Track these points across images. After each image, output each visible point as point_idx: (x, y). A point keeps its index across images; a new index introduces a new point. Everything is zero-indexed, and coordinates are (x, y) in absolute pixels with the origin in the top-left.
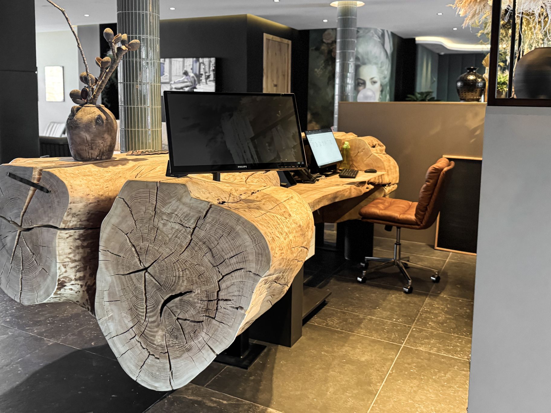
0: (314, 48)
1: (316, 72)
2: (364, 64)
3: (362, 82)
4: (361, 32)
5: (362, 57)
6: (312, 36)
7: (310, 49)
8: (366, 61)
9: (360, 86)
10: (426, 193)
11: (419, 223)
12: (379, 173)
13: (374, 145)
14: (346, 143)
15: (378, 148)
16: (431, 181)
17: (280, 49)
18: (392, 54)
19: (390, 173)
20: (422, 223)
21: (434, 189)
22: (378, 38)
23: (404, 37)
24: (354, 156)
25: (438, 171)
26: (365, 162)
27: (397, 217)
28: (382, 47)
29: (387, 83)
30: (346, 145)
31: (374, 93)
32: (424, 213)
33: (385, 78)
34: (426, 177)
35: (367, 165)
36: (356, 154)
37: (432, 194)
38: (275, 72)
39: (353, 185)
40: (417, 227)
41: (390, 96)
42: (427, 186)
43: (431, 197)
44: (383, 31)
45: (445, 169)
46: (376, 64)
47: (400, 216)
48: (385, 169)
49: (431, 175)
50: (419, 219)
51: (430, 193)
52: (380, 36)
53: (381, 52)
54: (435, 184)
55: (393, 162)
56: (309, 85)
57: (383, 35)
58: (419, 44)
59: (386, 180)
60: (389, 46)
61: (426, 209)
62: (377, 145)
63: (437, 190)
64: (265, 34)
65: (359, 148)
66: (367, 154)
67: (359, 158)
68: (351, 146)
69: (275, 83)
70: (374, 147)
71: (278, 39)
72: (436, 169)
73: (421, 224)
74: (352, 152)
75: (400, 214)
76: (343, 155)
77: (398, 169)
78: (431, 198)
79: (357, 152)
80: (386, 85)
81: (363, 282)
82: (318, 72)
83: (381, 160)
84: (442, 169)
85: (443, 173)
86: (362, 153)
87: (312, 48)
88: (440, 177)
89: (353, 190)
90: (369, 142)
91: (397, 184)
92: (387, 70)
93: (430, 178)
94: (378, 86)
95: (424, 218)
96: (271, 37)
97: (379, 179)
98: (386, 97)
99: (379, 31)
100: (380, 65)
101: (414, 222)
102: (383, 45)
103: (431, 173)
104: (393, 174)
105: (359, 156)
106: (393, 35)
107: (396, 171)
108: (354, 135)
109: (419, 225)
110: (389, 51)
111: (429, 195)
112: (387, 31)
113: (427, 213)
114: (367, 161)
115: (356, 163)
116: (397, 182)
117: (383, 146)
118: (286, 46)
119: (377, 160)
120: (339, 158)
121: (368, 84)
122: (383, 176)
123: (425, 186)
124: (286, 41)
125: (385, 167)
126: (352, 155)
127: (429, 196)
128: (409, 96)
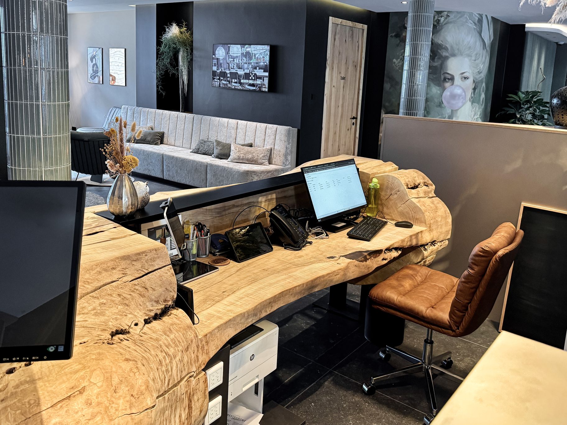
0: (394, 34)
1: (395, 63)
2: (454, 55)
3: (449, 77)
4: (452, 16)
5: (452, 47)
6: (392, 21)
7: (389, 36)
8: (456, 52)
9: (447, 82)
10: (467, 285)
11: (454, 328)
12: (416, 228)
13: (417, 184)
14: (375, 180)
15: (422, 189)
16: (476, 268)
17: (352, 35)
18: (492, 45)
19: (434, 227)
20: (458, 329)
21: (480, 281)
22: (473, 24)
23: (511, 23)
24: (385, 198)
25: (488, 254)
26: (399, 209)
27: (422, 312)
28: (478, 35)
29: (483, 79)
30: (375, 183)
31: (464, 91)
32: (461, 314)
33: (480, 73)
34: (470, 261)
35: (402, 214)
36: (387, 197)
37: (477, 288)
38: (344, 62)
39: (354, 260)
40: (450, 332)
41: (486, 94)
42: (469, 275)
43: (476, 291)
44: (481, 15)
45: (500, 253)
46: (469, 56)
47: (426, 310)
48: (426, 224)
49: (477, 258)
50: (455, 322)
51: (474, 285)
52: (476, 22)
53: (476, 42)
54: (482, 274)
55: (442, 208)
56: (386, 79)
57: (480, 21)
58: (528, 31)
59: (426, 238)
60: (488, 35)
61: (467, 309)
62: (422, 184)
63: (483, 283)
64: (330, 18)
65: (392, 189)
66: (403, 198)
67: (391, 203)
68: (381, 185)
69: (343, 75)
70: (415, 187)
71: (349, 23)
72: (484, 251)
73: (457, 331)
74: (383, 193)
75: (428, 308)
76: (368, 198)
77: (450, 220)
78: (474, 293)
79: (389, 193)
80: (481, 81)
81: (370, 393)
82: (396, 63)
83: (420, 210)
84: (496, 252)
85: (496, 259)
86: (395, 196)
87: (391, 34)
88: (491, 264)
89: (352, 269)
90: (407, 180)
91: (448, 239)
92: (484, 63)
93: (475, 263)
94: (470, 82)
95: (462, 321)
96: (339, 21)
97: (411, 240)
98: (480, 95)
99: (475, 15)
100: (473, 58)
101: (447, 324)
102: (480, 33)
103: (476, 255)
104: (441, 228)
105: (391, 200)
106: (495, 20)
107: (446, 223)
108: (394, 165)
109: (453, 331)
110: (488, 41)
111: (472, 288)
112: (486, 15)
113: (466, 315)
114: (401, 207)
115: (388, 208)
116: (449, 237)
117: (432, 185)
118: (361, 31)
119: (416, 209)
120: (362, 201)
121: (458, 80)
122: (420, 235)
123: (466, 273)
124: (360, 25)
125: (425, 221)
126: (382, 197)
127: (473, 290)
128: (510, 95)
